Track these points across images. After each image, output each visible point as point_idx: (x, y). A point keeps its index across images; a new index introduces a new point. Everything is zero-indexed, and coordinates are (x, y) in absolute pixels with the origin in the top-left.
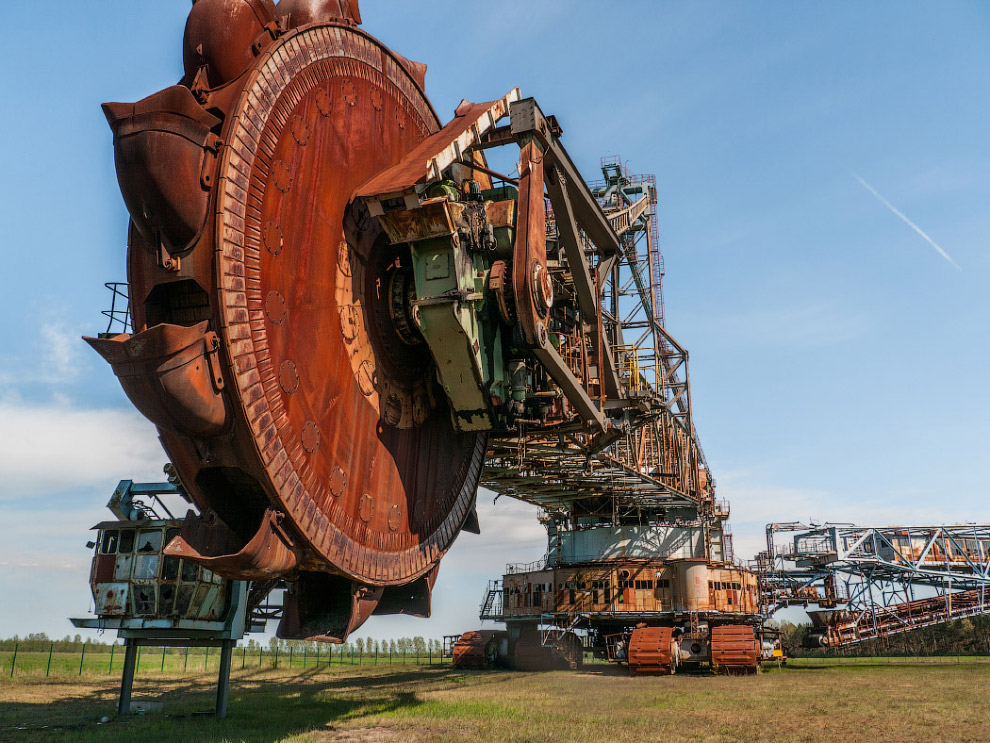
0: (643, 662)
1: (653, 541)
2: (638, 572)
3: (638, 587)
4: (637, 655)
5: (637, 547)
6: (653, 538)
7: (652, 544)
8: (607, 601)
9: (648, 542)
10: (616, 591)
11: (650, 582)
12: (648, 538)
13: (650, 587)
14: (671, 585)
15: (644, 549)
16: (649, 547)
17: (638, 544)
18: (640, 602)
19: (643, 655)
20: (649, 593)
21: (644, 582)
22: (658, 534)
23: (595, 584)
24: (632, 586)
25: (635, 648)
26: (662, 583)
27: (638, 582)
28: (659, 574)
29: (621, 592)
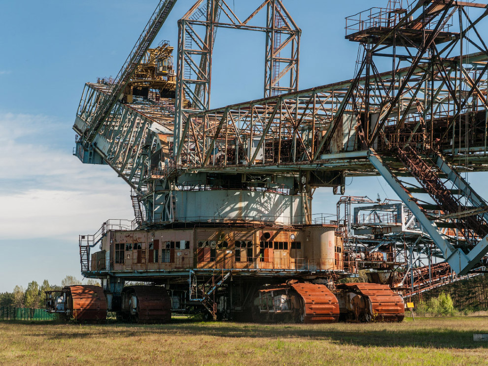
0: (318, 312)
1: (266, 204)
2: (276, 234)
3: (276, 248)
4: (313, 306)
5: (253, 209)
6: (266, 202)
7: (265, 208)
8: (250, 260)
9: (262, 205)
10: (258, 250)
11: (286, 244)
12: (262, 201)
13: (286, 248)
14: (302, 247)
15: (259, 211)
16: (263, 210)
17: (255, 206)
18: (277, 261)
19: (317, 306)
20: (285, 253)
21: (281, 243)
22: (269, 198)
23: (237, 244)
24: (271, 247)
25: (310, 301)
26: (296, 245)
27: (276, 243)
28: (293, 237)
29: (262, 251)
